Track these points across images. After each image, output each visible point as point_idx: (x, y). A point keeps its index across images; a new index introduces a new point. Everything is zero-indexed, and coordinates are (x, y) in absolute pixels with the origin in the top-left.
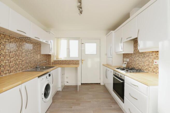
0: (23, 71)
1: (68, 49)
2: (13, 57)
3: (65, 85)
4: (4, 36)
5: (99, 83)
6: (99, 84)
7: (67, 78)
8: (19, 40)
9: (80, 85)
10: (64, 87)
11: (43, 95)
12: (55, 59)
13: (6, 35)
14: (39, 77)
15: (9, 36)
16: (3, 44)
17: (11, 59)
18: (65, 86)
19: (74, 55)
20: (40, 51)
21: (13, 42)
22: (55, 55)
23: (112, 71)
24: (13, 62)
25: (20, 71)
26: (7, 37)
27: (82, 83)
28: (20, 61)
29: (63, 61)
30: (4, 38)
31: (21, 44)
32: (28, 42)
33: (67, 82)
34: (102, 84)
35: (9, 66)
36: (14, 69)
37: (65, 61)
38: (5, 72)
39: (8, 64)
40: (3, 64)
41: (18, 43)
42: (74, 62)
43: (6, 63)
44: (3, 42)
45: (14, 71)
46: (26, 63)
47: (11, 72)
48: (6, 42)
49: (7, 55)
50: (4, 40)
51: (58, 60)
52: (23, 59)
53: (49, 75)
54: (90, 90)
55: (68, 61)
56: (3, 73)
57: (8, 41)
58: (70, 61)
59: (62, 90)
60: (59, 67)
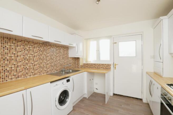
0: (48, 73)
1: (98, 51)
2: (37, 61)
3: (95, 91)
4: (28, 43)
5: (141, 98)
6: (141, 100)
7: (96, 84)
8: (43, 45)
9: (112, 95)
10: (92, 95)
11: (57, 102)
12: (85, 62)
13: (30, 42)
14: (51, 82)
15: (33, 42)
16: (27, 50)
17: (35, 62)
18: (94, 93)
19: (105, 58)
20: (67, 54)
21: (36, 47)
22: (85, 57)
23: (160, 87)
24: (37, 66)
25: (45, 74)
26: (31, 43)
27: (114, 93)
28: (45, 64)
29: (92, 64)
30: (28, 44)
31: (45, 48)
32: (52, 46)
33: (97, 89)
34: (144, 101)
35: (34, 69)
36: (38, 72)
37: (95, 64)
38: (29, 74)
39: (32, 67)
40: (28, 67)
41: (42, 48)
42: (104, 67)
43: (30, 66)
44: (27, 48)
45: (38, 74)
46: (52, 66)
47: (35, 74)
48: (30, 47)
49: (31, 59)
50: (28, 46)
51: (87, 63)
52: (48, 63)
53: (67, 80)
54: (123, 106)
55: (97, 64)
56: (28, 74)
57: (32, 47)
58: (99, 65)
59: (89, 97)
60: (85, 71)
